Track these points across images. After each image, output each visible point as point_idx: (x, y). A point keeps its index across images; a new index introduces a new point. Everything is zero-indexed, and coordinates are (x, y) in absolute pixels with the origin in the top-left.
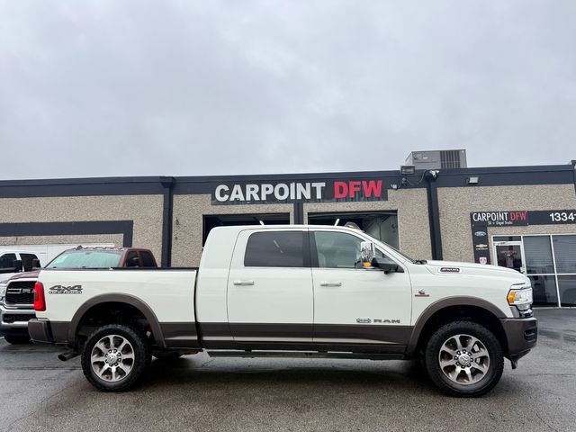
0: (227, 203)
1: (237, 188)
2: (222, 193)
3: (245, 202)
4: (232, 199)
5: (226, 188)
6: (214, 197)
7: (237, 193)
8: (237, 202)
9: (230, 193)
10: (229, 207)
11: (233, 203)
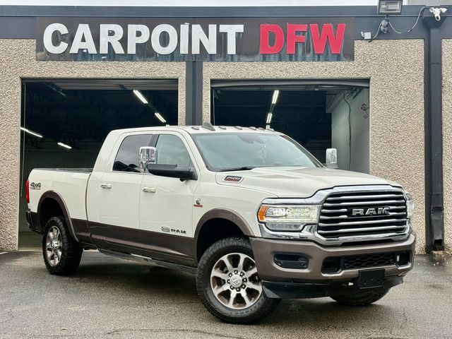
0: (65, 56)
1: (84, 29)
2: (57, 38)
3: (98, 56)
4: (74, 50)
5: (63, 30)
6: (40, 47)
7: (83, 40)
8: (83, 56)
9: (70, 39)
10: (70, 64)
11: (75, 57)
